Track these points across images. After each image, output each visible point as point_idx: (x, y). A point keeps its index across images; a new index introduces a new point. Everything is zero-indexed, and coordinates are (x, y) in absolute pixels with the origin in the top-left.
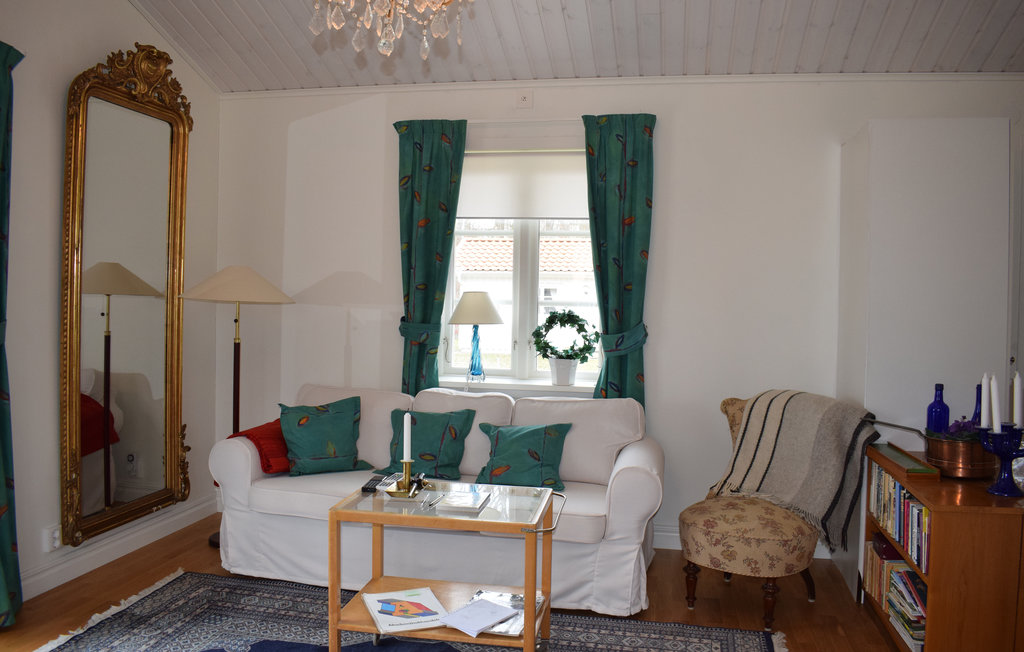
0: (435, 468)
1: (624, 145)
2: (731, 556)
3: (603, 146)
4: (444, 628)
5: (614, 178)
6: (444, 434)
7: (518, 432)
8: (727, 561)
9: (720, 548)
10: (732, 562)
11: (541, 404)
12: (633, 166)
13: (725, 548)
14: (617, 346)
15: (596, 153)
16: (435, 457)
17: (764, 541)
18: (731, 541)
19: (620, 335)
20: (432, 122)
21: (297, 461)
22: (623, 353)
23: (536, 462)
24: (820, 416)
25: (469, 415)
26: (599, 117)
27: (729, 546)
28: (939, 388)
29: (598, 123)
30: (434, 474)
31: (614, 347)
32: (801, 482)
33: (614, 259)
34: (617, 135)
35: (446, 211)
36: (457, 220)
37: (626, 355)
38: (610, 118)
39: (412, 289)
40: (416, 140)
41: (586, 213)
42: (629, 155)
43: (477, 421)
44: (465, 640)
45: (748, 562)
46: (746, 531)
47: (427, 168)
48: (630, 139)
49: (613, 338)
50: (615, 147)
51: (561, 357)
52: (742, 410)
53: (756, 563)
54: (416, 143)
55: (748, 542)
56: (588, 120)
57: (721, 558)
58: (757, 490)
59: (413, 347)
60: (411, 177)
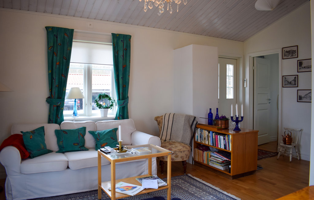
0: (80, 147)
1: (123, 43)
2: (177, 157)
3: (117, 43)
4: (145, 189)
5: (121, 53)
6: (79, 136)
7: (104, 132)
8: (176, 158)
9: (174, 155)
10: (178, 158)
11: (105, 123)
12: (126, 50)
13: (175, 155)
14: (123, 104)
15: (115, 45)
16: (78, 144)
17: (185, 151)
18: (177, 153)
19: (124, 100)
20: (61, 28)
21: (32, 152)
22: (124, 106)
23: (114, 141)
24: (184, 119)
25: (84, 128)
26: (117, 34)
27: (177, 154)
28: (210, 109)
29: (116, 36)
30: (80, 150)
31: (122, 104)
32: (181, 136)
33: (121, 78)
34: (122, 40)
35: (66, 59)
36: (70, 63)
37: (125, 106)
38: (119, 35)
39: (54, 87)
40: (55, 33)
41: (112, 63)
42: (125, 47)
43: (87, 130)
44: (155, 190)
45: (182, 157)
46: (180, 150)
47: (60, 44)
48: (125, 42)
49: (122, 102)
50: (121, 44)
51: (105, 108)
52: (162, 119)
53: (183, 157)
54: (55, 35)
55: (181, 152)
56: (113, 34)
57: (174, 158)
58: (170, 140)
59: (55, 107)
60: (53, 47)
